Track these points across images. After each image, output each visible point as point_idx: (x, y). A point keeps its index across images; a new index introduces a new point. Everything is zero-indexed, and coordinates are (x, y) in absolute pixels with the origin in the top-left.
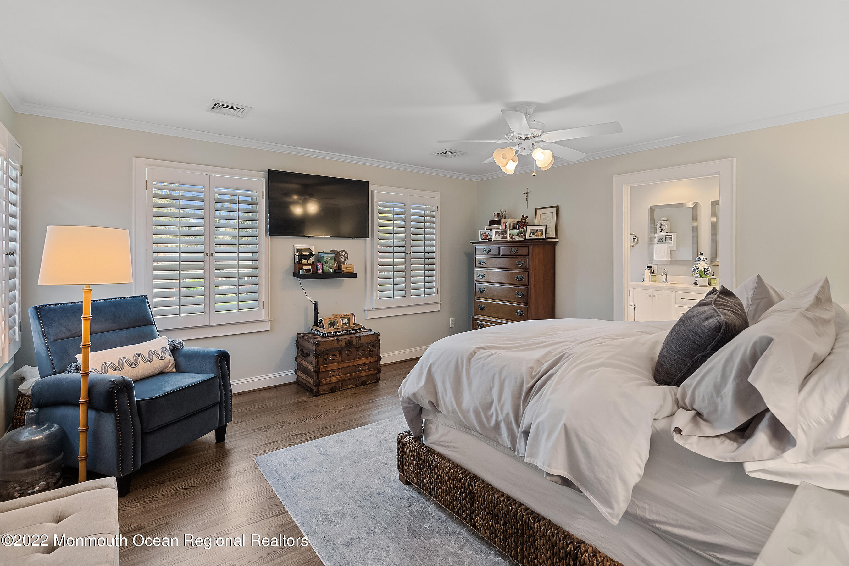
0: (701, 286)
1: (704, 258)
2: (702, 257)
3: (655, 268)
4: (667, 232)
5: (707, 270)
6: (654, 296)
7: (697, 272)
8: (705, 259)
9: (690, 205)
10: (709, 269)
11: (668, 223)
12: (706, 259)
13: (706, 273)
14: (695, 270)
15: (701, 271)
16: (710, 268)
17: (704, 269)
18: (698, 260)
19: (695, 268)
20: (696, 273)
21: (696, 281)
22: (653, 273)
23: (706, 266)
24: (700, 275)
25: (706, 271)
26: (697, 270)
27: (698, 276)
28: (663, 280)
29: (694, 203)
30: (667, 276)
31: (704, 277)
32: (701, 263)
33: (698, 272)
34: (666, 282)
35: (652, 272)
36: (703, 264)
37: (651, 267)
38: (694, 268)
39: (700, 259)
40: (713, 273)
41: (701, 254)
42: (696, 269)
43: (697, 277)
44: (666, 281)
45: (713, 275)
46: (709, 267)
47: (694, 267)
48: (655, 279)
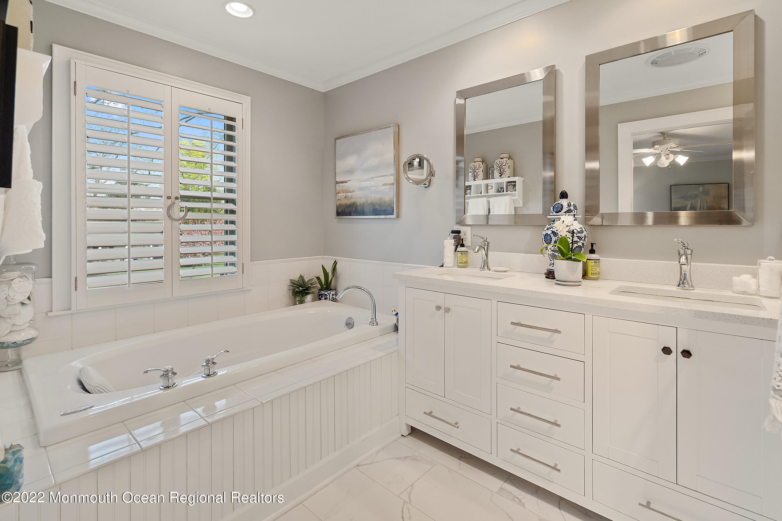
0: (563, 283)
1: (569, 205)
2: (564, 202)
3: (467, 233)
4: (509, 177)
5: (578, 237)
6: (447, 310)
7: (553, 242)
8: (572, 208)
9: (538, 74)
10: (583, 235)
11: (510, 162)
12: (575, 207)
13: (575, 245)
14: (547, 239)
15: (563, 240)
16: (585, 233)
17: (569, 235)
18: (557, 212)
19: (549, 232)
20: (550, 246)
21: (551, 267)
22: (463, 245)
23: (577, 226)
24: (560, 251)
25: (576, 239)
26: (554, 239)
27: (557, 254)
28: (480, 263)
29: (548, 68)
30: (490, 253)
31: (570, 259)
32: (563, 218)
33: (557, 245)
34: (486, 267)
35: (459, 243)
36: (568, 219)
37: (459, 232)
38: (547, 232)
39: (562, 209)
40: (592, 245)
41: (564, 195)
42: (552, 235)
43: (554, 257)
44: (486, 265)
45: (592, 251)
46: (584, 230)
47: (546, 229)
48: (464, 260)
